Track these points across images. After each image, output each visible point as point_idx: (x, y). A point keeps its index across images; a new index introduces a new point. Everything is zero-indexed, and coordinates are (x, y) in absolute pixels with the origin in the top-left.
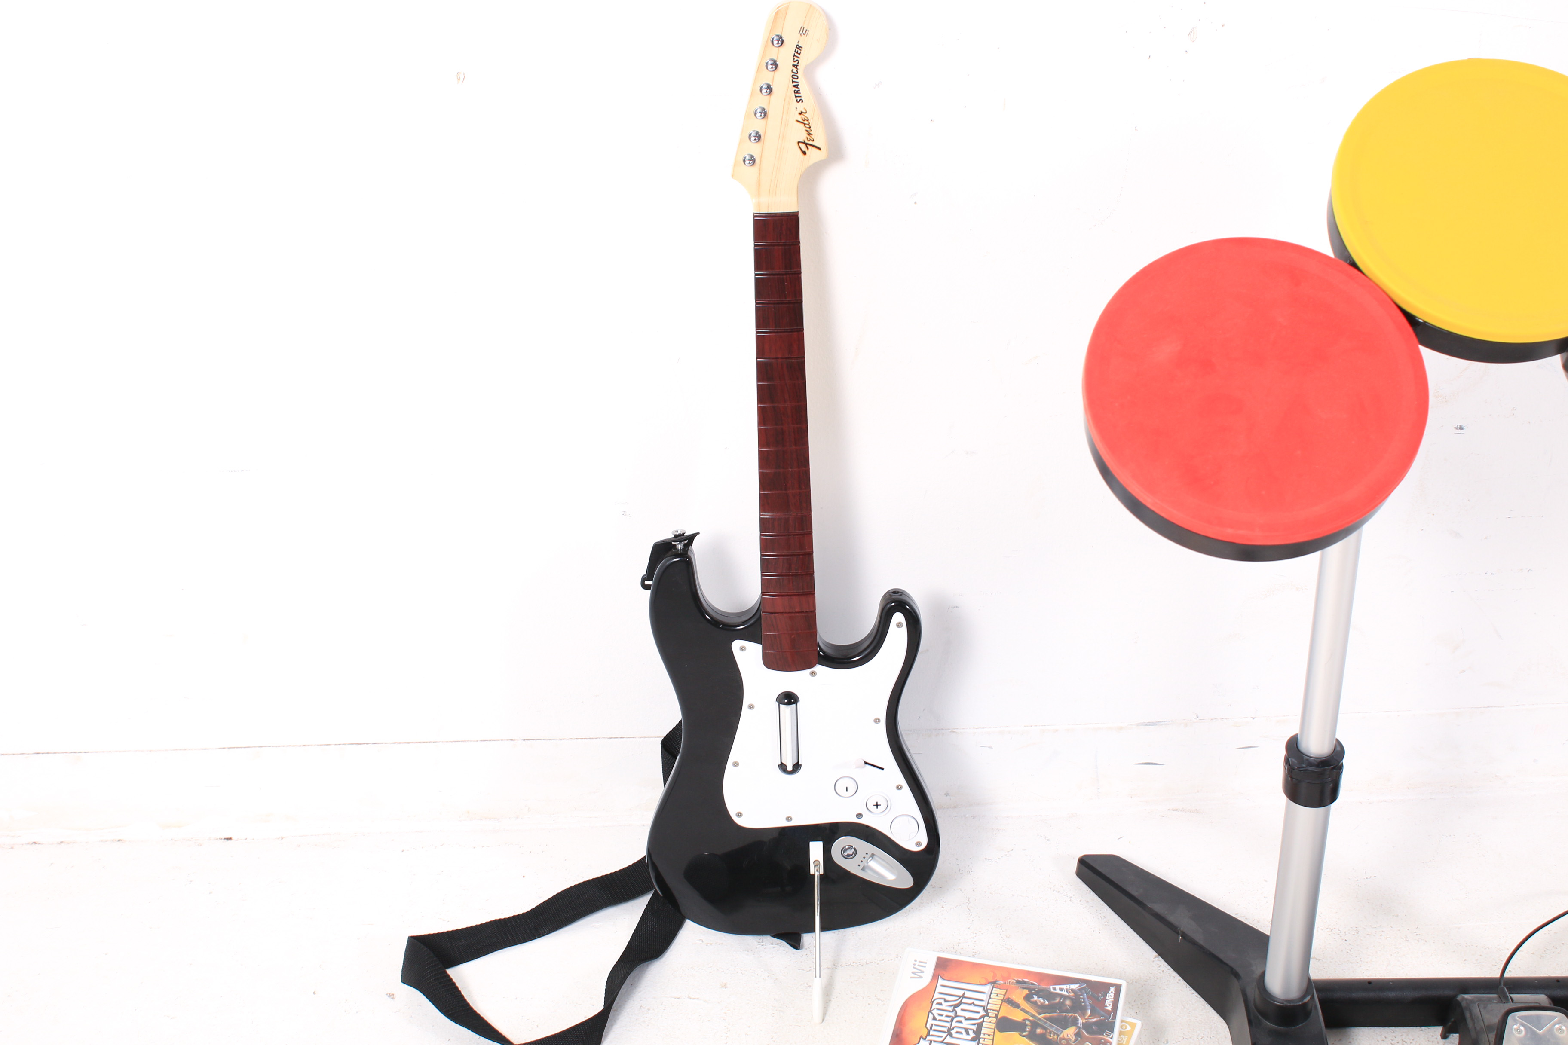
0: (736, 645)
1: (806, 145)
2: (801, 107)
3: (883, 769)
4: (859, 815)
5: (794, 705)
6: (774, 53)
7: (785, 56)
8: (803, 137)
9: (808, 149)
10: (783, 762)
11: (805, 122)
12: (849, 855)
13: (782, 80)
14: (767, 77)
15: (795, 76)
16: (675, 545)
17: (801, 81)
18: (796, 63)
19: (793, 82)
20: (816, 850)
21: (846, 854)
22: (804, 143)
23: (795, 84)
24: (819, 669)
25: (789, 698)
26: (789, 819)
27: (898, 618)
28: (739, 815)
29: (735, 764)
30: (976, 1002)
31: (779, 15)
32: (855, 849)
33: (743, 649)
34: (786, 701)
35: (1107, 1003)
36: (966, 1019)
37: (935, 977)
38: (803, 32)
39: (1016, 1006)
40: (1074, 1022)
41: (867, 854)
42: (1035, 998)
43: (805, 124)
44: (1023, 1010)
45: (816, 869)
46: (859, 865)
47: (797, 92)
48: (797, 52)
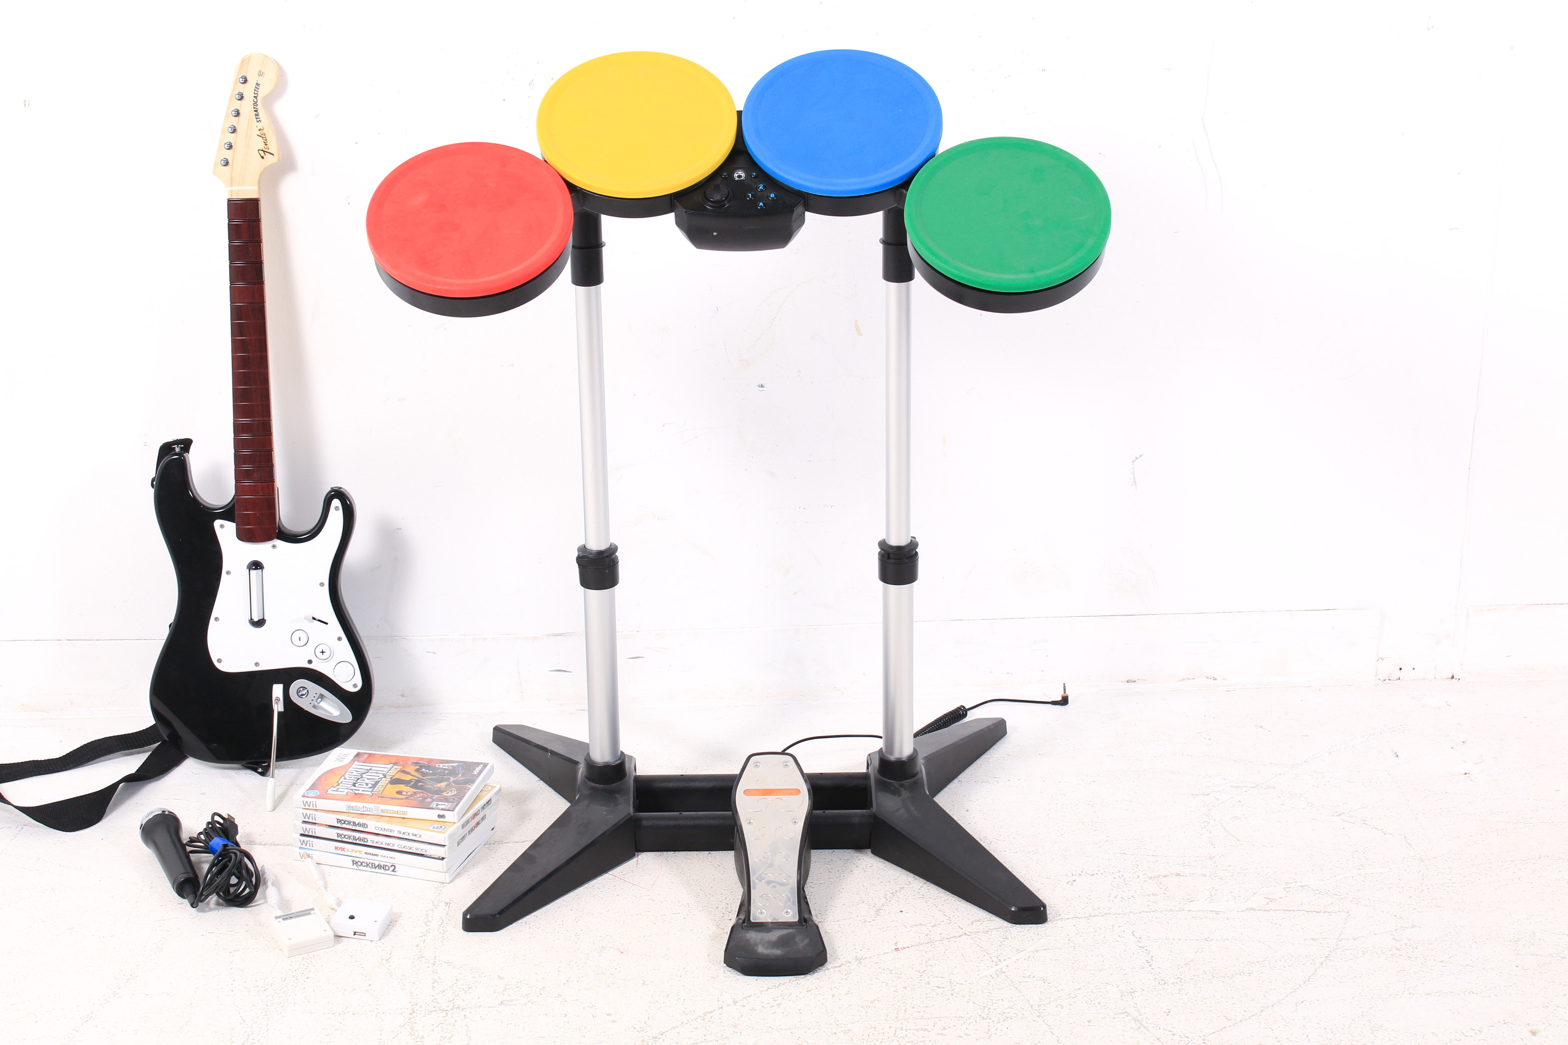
0: (217, 523)
1: (264, 152)
2: (260, 125)
3: (327, 624)
4: (310, 662)
5: (261, 570)
6: (241, 88)
7: (248, 90)
8: (262, 146)
9: (265, 154)
10: (252, 618)
11: (263, 136)
12: (303, 695)
13: (246, 107)
14: (237, 105)
15: (255, 104)
16: (175, 448)
17: (260, 107)
18: (256, 95)
19: (254, 108)
20: (277, 690)
21: (300, 694)
22: (263, 150)
23: (255, 109)
24: (278, 542)
25: (256, 565)
26: (257, 664)
27: (336, 502)
28: (219, 661)
29: (217, 619)
30: (378, 772)
31: (245, 62)
32: (308, 691)
33: (222, 526)
34: (254, 567)
35: (475, 771)
36: (368, 779)
37: (353, 761)
38: (261, 74)
39: (409, 773)
40: (448, 780)
41: (316, 694)
42: (423, 770)
43: (263, 137)
44: (412, 775)
45: (278, 707)
46: (310, 703)
47: (257, 115)
48: (257, 88)
